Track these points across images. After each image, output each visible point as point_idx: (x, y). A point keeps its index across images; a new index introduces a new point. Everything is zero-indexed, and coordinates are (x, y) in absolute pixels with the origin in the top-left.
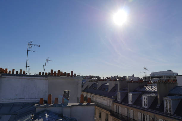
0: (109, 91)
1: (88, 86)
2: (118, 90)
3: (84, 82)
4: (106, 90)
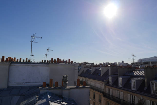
0: (101, 75)
2: (110, 75)
3: (80, 68)
4: (99, 75)
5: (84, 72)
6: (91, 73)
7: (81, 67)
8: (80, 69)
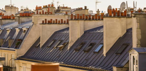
1: (39, 40)
2: (135, 45)
3: (24, 29)
4: (97, 50)
5: (42, 43)
6: (68, 43)
7: (31, 24)
8: (26, 32)
